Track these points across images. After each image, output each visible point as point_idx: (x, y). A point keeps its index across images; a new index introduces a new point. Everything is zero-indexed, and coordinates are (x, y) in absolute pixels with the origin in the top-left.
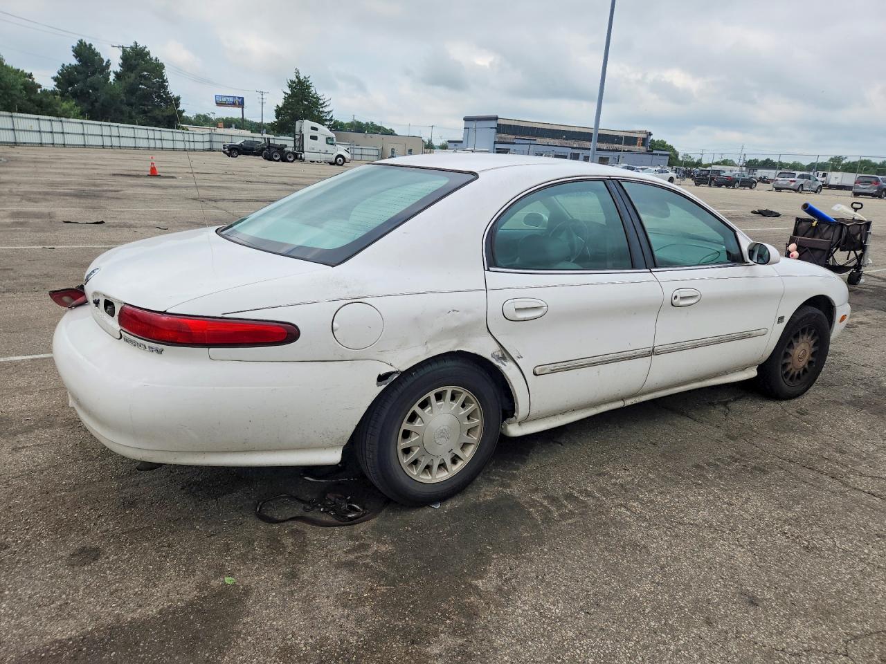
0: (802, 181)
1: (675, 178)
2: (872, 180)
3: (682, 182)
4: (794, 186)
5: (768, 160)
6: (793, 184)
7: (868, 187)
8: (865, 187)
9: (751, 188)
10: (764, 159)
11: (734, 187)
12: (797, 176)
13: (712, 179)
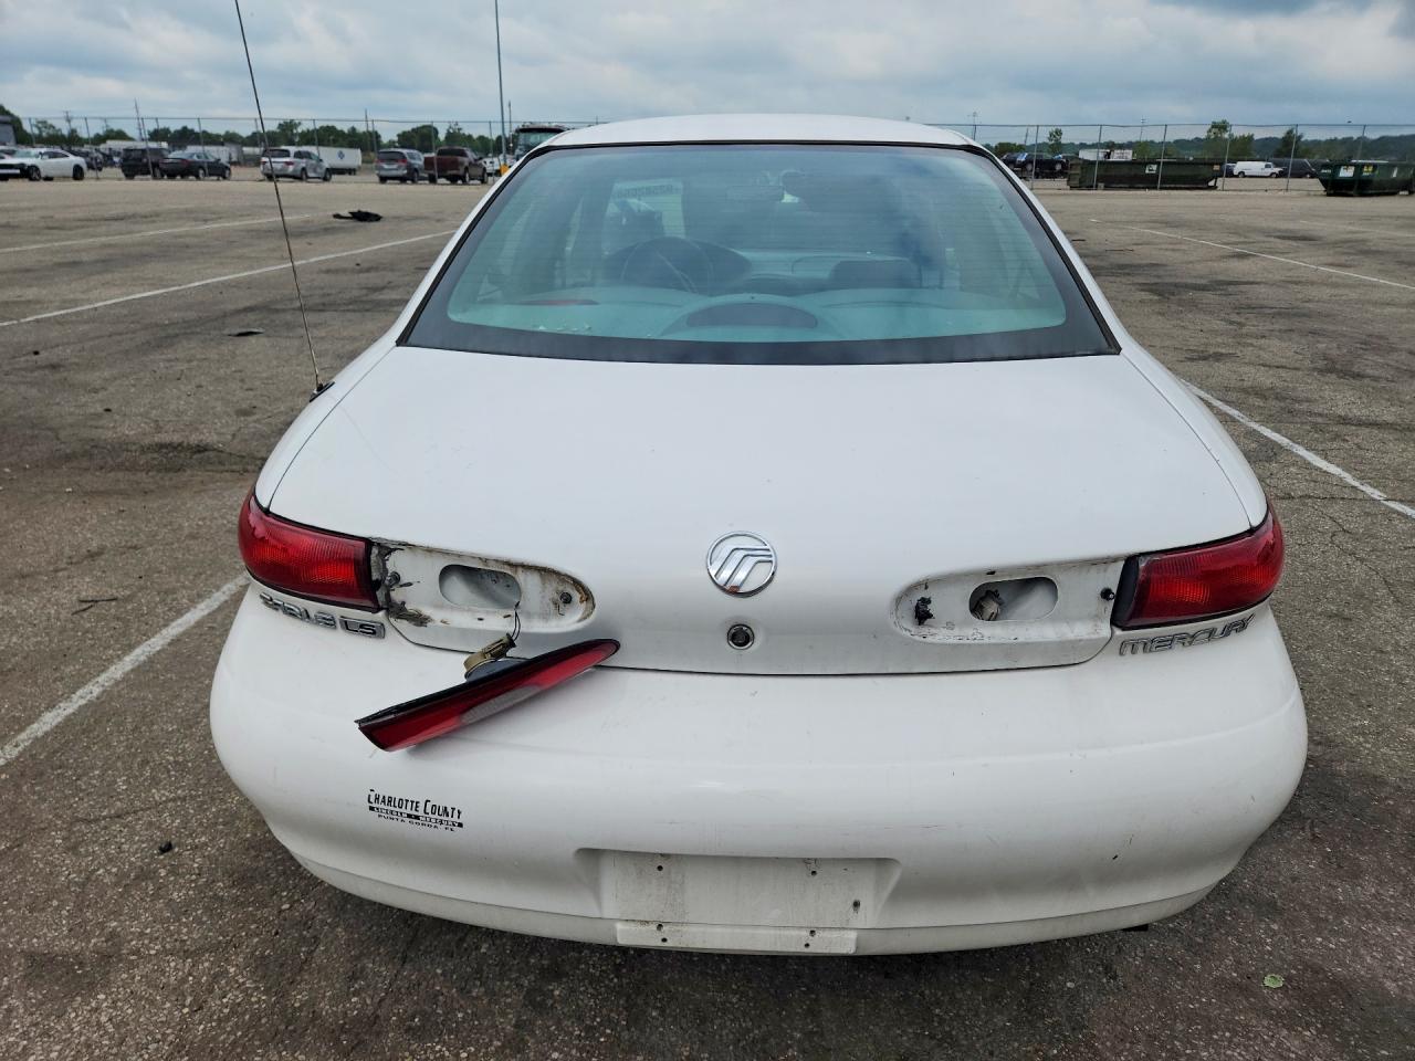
0: (303, 163)
1: (84, 166)
2: (398, 157)
3: (100, 174)
4: (294, 171)
5: (185, 128)
6: (291, 168)
7: (395, 166)
8: (391, 167)
9: (225, 178)
10: (179, 127)
11: (197, 177)
12: (292, 154)
13: (155, 165)
